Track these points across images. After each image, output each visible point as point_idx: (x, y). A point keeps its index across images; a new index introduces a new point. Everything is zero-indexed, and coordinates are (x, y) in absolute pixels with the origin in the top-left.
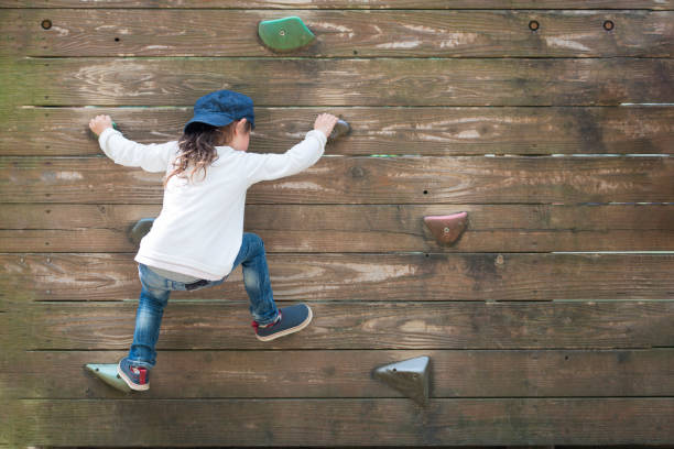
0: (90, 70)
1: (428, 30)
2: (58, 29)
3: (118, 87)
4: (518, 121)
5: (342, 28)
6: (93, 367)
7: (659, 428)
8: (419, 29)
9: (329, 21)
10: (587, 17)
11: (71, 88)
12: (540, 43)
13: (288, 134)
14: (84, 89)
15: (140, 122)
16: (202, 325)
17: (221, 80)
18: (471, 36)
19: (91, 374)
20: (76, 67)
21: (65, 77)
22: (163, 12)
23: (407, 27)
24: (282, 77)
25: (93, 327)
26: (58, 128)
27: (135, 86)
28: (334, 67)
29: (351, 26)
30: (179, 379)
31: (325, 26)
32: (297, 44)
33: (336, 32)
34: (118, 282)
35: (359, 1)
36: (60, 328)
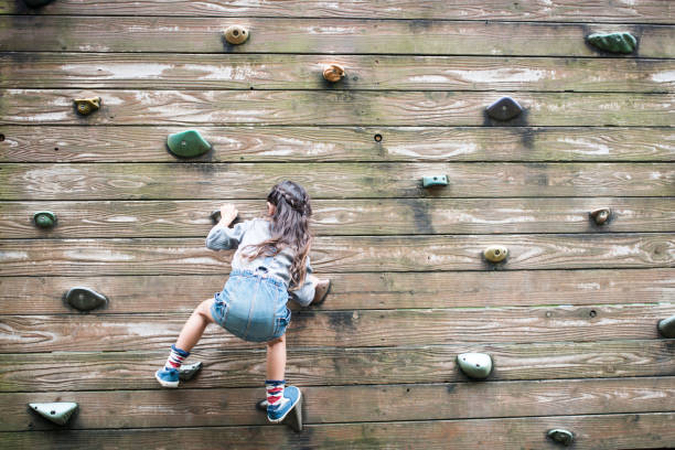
0: (34, 174)
1: (298, 142)
2: (9, 141)
3: (56, 186)
4: (367, 210)
5: (231, 140)
6: (33, 405)
7: (480, 443)
8: (291, 141)
9: (222, 135)
10: (418, 132)
11: (20, 185)
12: (382, 151)
13: (190, 221)
14: (29, 187)
15: (73, 213)
16: (122, 371)
17: (138, 181)
18: (331, 146)
19: (34, 412)
20: (24, 170)
21: (14, 179)
22: (93, 129)
23: (281, 139)
24: (185, 178)
25: (35, 373)
26: (8, 217)
27: (70, 185)
28: (226, 170)
29: (239, 138)
30: (104, 413)
31: (219, 139)
32: (197, 152)
33: (226, 144)
34: (56, 337)
35: (244, 120)
36: (8, 375)
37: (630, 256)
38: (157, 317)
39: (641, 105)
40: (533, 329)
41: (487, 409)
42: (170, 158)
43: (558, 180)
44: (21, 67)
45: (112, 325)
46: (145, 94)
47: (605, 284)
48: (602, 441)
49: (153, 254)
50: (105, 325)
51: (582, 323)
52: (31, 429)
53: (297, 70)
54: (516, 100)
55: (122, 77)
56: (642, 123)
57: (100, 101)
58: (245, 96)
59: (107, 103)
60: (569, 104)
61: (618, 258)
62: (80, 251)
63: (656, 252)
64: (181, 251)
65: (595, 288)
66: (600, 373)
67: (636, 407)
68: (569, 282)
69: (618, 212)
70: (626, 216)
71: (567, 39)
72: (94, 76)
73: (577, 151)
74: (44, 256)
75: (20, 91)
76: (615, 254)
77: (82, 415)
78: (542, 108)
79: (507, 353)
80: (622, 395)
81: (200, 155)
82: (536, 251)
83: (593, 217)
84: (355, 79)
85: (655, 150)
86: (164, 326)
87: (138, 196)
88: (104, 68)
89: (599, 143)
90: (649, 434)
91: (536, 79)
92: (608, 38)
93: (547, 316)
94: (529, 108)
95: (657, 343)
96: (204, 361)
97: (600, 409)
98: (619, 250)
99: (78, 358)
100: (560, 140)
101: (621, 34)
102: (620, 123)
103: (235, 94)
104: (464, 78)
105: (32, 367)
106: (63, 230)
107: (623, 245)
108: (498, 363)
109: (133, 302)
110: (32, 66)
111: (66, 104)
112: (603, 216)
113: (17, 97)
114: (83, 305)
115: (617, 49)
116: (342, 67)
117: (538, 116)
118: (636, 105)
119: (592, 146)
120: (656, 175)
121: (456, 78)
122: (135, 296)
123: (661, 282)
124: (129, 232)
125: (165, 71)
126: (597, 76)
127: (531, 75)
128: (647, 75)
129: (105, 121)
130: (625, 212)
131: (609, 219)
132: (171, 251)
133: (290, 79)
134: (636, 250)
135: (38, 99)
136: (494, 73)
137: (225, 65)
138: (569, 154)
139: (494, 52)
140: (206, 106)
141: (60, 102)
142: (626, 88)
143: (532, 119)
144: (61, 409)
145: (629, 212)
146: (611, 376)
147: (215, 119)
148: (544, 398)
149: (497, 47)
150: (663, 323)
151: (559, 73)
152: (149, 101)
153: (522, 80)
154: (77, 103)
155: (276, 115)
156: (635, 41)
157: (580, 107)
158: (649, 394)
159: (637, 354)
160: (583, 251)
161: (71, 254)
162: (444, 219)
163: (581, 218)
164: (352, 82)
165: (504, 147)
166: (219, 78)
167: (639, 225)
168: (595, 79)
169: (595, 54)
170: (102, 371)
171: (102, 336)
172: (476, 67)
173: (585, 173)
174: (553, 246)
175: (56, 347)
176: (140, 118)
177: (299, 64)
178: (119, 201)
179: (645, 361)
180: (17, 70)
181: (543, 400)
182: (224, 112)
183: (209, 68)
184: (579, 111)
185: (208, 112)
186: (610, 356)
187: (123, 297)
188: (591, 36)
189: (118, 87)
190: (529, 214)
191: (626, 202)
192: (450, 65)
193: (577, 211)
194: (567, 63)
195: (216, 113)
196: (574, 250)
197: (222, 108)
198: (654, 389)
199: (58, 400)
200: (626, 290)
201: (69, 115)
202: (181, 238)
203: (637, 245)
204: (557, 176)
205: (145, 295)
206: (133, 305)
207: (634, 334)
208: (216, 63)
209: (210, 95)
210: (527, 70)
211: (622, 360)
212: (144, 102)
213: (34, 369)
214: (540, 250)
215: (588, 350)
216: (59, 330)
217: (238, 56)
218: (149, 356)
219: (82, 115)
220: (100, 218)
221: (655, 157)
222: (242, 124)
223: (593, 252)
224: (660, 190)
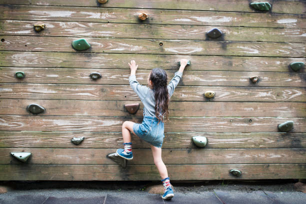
0: (16, 56)
1: (127, 45)
2: (6, 42)
3: (25, 61)
5: (99, 44)
6: (12, 153)
7: (201, 175)
8: (124, 45)
9: (95, 41)
10: (178, 42)
11: (10, 61)
12: (163, 50)
13: (81, 77)
14: (14, 61)
15: (32, 72)
16: (50, 140)
17: (59, 60)
18: (141, 47)
19: (13, 156)
20: (12, 55)
21: (8, 58)
22: (41, 37)
23: (121, 44)
24: (79, 59)
25: (14, 140)
26: (5, 74)
27: (31, 61)
28: (97, 56)
29: (102, 43)
30: (42, 158)
31: (94, 43)
32: (84, 48)
33: (97, 45)
34: (23, 125)
35: (105, 35)
36: (2, 140)
37: (266, 97)
38: (66, 117)
39: (273, 33)
40: (225, 127)
41: (204, 160)
42: (74, 51)
43: (237, 64)
44: (12, 11)
45: (47, 120)
46: (64, 23)
47: (256, 108)
48: (253, 175)
49: (65, 91)
50: (44, 120)
51: (246, 125)
52: (11, 164)
53: (128, 15)
54: (219, 30)
55: (54, 16)
56: (273, 41)
57: (45, 26)
58: (105, 25)
59: (47, 27)
60: (242, 32)
61: (262, 97)
62: (34, 89)
63: (278, 95)
64: (77, 90)
65: (252, 110)
66: (253, 146)
67: (268, 161)
68: (241, 107)
69: (262, 78)
70: (265, 80)
71: (242, 4)
72: (42, 16)
73: (245, 52)
74: (19, 90)
75: (11, 21)
76: (260, 96)
77: (33, 158)
78: (231, 33)
79: (213, 136)
80: (262, 156)
81: (86, 50)
82: (226, 94)
83: (251, 80)
84: (152, 19)
85: (278, 52)
86: (69, 121)
87: (59, 66)
88: (47, 12)
89: (254, 48)
90: (273, 173)
91: (228, 21)
92: (259, 4)
93: (230, 121)
94: (225, 33)
95: (278, 134)
96: (85, 137)
97: (253, 162)
98: (262, 94)
99: (32, 134)
100: (238, 47)
101: (264, 3)
102: (263, 40)
103: (101, 25)
104: (198, 20)
105: (13, 137)
106: (28, 80)
107: (264, 92)
108: (209, 141)
109: (56, 111)
110: (17, 11)
111: (31, 27)
112: (256, 80)
113: (10, 23)
114: (35, 111)
115: (263, 9)
116: (147, 14)
117: (229, 36)
118: (270, 33)
119: (251, 50)
120: (278, 63)
121: (195, 20)
122: (57, 108)
123: (280, 108)
124: (55, 81)
125: (72, 14)
126: (254, 20)
127: (226, 19)
128: (275, 21)
129: (47, 35)
130: (265, 78)
131: (258, 81)
132: (72, 90)
133: (125, 18)
134: (269, 94)
135: (19, 24)
136: (211, 18)
137: (98, 12)
138: (241, 53)
139: (211, 9)
140: (89, 29)
141: (28, 26)
142: (266, 26)
143: (226, 38)
144: (24, 155)
145: (267, 78)
146: (258, 148)
147: (92, 35)
148: (229, 156)
149: (212, 7)
150: (280, 126)
151: (238, 19)
152: (65, 26)
153: (222, 21)
154: (35, 27)
155: (118, 34)
156: (270, 6)
157: (247, 33)
158: (274, 156)
159: (269, 139)
160: (247, 94)
161: (31, 90)
162: (188, 79)
163: (246, 80)
164: (150, 20)
165: (214, 50)
166: (95, 17)
167: (271, 84)
168: (253, 21)
169: (254, 11)
170: (42, 139)
171: (42, 125)
172: (203, 15)
173: (248, 61)
174: (234, 92)
175: (23, 129)
176: (61, 33)
177: (128, 12)
178: (51, 68)
179: (272, 141)
180: (11, 12)
181: (228, 157)
182: (96, 32)
183: (91, 13)
184: (246, 35)
185: (90, 32)
186: (257, 139)
187: (52, 109)
188: (252, 4)
189: (52, 20)
190: (224, 78)
191: (266, 74)
192: (192, 14)
193: (245, 77)
194: (241, 14)
195: (93, 32)
196: (243, 94)
197: (95, 30)
198: (276, 154)
199: (23, 151)
200: (264, 111)
201: (31, 31)
202: (77, 84)
203: (270, 92)
204: (236, 62)
205: (61, 108)
206: (56, 112)
207: (268, 130)
208: (94, 11)
209: (91, 24)
210: (224, 17)
211: (262, 141)
212: (63, 27)
213: (14, 138)
214: (229, 93)
215: (248, 136)
216: (24, 122)
217: (103, 8)
218: (62, 134)
219: (37, 32)
220: (43, 75)
221: (278, 55)
222: (104, 37)
223: (251, 95)
224: (280, 69)
